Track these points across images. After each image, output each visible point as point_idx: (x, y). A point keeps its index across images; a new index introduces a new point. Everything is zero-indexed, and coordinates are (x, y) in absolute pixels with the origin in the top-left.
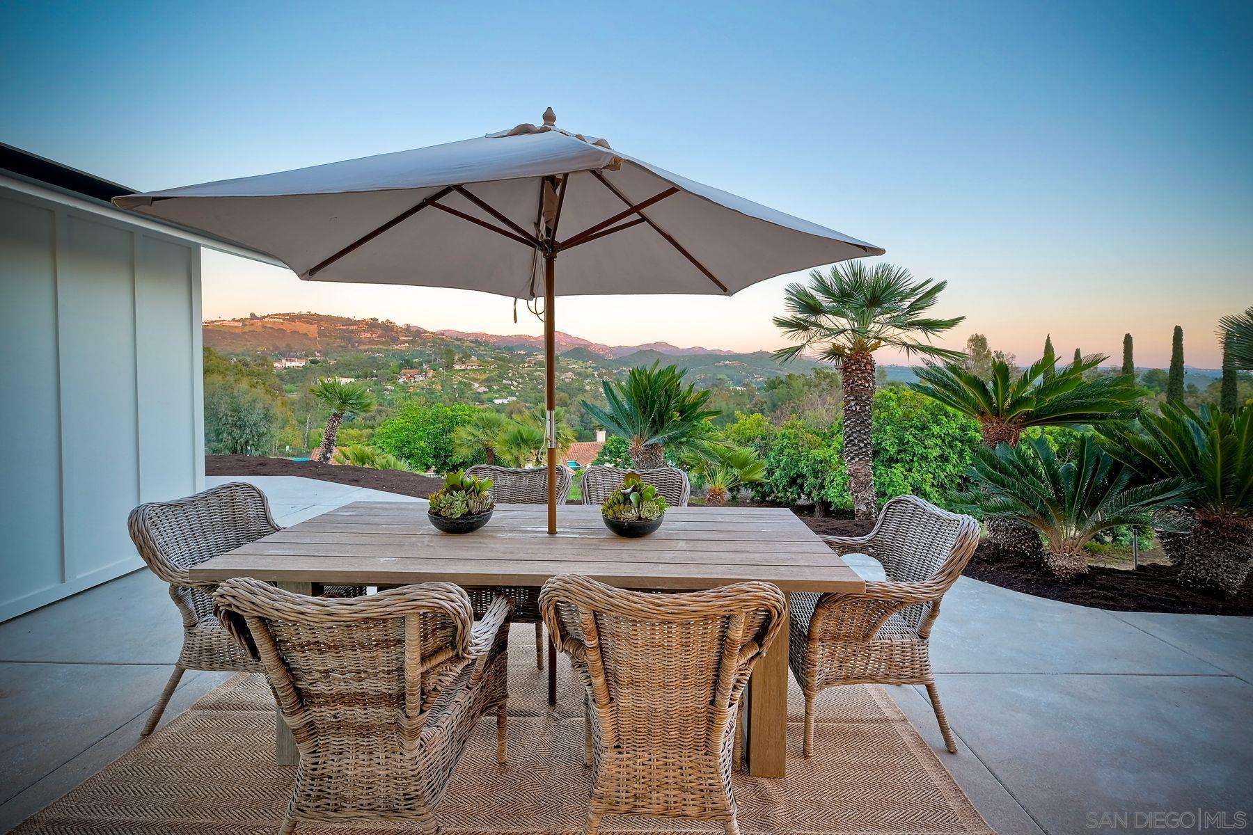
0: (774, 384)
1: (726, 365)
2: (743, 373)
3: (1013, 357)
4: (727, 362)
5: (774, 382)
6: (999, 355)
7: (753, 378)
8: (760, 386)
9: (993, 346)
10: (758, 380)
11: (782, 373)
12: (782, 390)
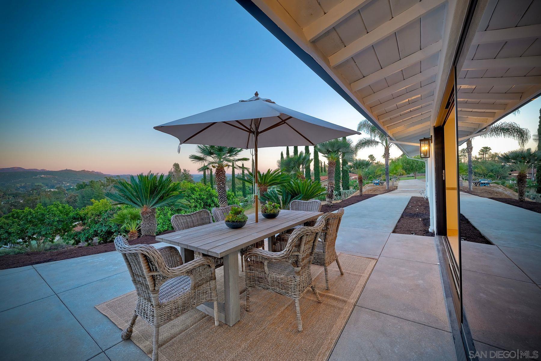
0: (82, 186)
1: (42, 178)
2: (55, 182)
3: (189, 171)
4: (43, 176)
5: (82, 185)
6: (185, 170)
7: (63, 184)
8: (67, 188)
9: (182, 168)
10: (66, 185)
11: (81, 180)
12: (88, 189)
